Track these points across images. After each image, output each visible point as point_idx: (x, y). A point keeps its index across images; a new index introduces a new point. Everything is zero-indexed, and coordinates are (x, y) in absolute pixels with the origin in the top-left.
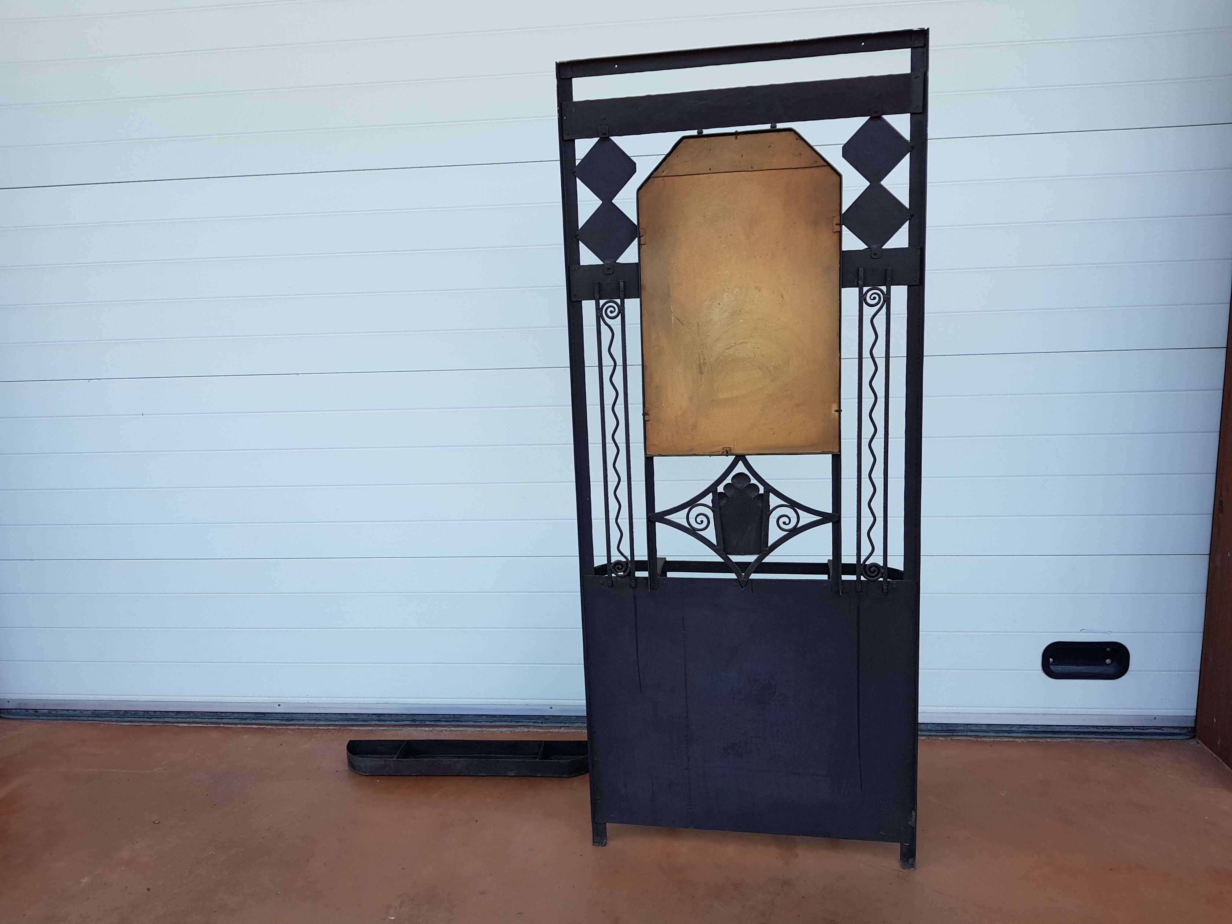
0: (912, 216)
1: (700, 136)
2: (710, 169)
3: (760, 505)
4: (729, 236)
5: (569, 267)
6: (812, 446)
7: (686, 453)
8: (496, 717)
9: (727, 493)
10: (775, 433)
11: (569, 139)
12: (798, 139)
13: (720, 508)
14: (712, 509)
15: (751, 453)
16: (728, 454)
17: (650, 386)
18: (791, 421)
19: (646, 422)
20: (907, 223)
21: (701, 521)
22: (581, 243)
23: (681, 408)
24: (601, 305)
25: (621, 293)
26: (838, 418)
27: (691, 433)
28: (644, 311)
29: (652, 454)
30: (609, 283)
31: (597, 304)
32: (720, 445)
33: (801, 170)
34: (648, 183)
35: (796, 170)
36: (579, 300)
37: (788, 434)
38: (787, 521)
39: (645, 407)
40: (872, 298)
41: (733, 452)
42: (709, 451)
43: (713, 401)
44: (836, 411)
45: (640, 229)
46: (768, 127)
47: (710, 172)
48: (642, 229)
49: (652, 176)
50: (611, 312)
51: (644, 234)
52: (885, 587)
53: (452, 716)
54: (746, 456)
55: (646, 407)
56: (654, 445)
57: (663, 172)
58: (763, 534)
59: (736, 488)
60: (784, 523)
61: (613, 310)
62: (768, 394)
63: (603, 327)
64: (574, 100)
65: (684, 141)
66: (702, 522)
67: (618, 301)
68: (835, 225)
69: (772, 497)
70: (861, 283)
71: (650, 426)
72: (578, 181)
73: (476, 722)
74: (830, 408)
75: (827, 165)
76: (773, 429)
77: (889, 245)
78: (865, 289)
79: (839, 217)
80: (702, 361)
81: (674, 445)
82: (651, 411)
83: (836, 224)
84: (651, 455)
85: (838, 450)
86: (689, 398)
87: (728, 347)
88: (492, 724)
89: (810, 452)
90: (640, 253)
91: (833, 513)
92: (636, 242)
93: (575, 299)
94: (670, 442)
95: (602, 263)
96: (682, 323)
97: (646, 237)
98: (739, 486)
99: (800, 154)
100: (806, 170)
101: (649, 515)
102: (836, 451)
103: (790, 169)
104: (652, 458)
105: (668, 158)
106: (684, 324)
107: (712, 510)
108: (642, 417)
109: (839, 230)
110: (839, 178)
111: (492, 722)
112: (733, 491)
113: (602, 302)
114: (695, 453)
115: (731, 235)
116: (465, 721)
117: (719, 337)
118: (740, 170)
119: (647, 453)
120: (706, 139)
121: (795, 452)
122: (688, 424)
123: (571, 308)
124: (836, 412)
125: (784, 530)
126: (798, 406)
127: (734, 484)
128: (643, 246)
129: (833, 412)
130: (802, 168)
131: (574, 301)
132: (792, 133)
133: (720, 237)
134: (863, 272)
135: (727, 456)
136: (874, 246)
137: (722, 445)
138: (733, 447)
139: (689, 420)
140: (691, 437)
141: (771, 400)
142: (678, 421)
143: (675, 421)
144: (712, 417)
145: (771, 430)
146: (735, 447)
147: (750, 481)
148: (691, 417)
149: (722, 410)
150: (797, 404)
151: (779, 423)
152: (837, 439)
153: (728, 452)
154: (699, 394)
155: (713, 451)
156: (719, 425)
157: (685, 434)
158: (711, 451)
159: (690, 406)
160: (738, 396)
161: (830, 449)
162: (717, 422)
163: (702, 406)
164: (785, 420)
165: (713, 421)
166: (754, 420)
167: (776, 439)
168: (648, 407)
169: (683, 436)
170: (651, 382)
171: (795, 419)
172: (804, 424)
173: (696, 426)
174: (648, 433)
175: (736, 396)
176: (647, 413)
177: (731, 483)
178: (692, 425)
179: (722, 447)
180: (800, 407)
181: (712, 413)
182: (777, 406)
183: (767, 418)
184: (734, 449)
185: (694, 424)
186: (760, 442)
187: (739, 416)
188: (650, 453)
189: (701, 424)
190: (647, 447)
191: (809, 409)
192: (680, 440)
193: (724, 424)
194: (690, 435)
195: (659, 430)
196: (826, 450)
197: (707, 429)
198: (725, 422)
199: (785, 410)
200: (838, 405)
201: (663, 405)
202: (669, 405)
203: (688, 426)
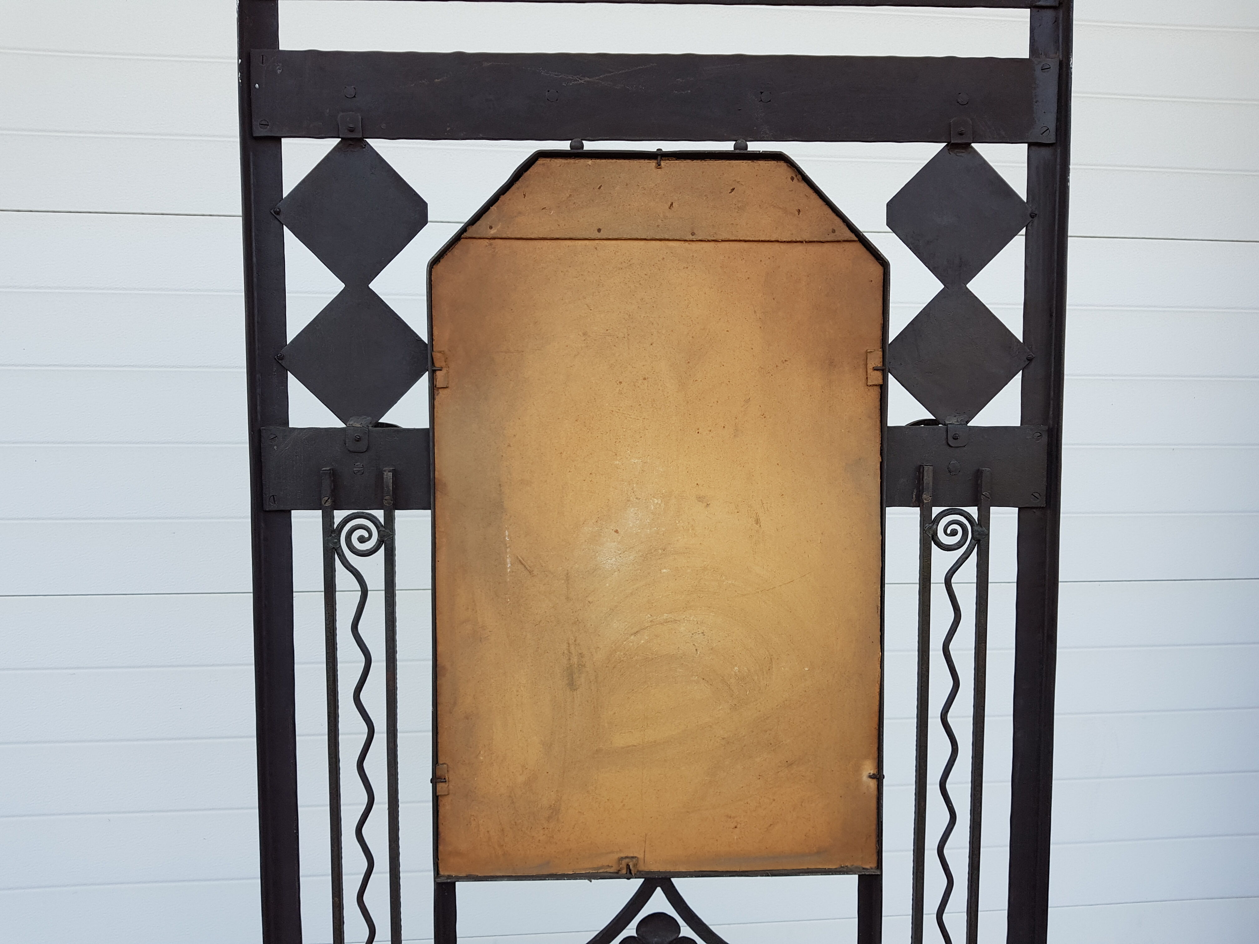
0: (1030, 360)
1: (577, 154)
2: (599, 230)
4: (640, 382)
5: (260, 431)
6: (818, 853)
7: (535, 872)
10: (738, 826)
11: (266, 135)
12: (795, 179)
15: (684, 872)
16: (630, 873)
17: (451, 713)
18: (774, 800)
19: (440, 798)
20: (1019, 376)
22: (292, 380)
23: (523, 766)
24: (337, 521)
25: (387, 497)
26: (875, 793)
27: (545, 826)
28: (442, 541)
29: (454, 874)
30: (359, 471)
31: (328, 520)
32: (612, 852)
33: (800, 247)
34: (457, 250)
35: (789, 245)
36: (282, 507)
37: (767, 829)
39: (437, 762)
40: (949, 532)
41: (642, 867)
42: (586, 866)
43: (599, 751)
44: (871, 777)
45: (434, 354)
46: (728, 146)
47: (599, 235)
48: (439, 355)
49: (465, 235)
50: (362, 540)
51: (443, 364)
54: (671, 878)
55: (440, 762)
56: (459, 854)
57: (491, 228)
61: (366, 535)
62: (723, 739)
63: (342, 575)
64: (284, 45)
65: (541, 161)
67: (379, 514)
68: (871, 370)
70: (926, 498)
71: (448, 807)
72: (288, 235)
74: (857, 769)
75: (856, 239)
76: (734, 818)
77: (982, 419)
78: (936, 511)
79: (881, 353)
80: (575, 660)
81: (504, 855)
82: (451, 772)
83: (875, 369)
84: (448, 877)
85: (874, 865)
86: (543, 745)
87: (635, 630)
89: (813, 867)
90: (434, 408)
92: (424, 381)
93: (274, 507)
94: (496, 846)
95: (344, 426)
96: (530, 572)
97: (448, 372)
99: (799, 211)
100: (810, 247)
102: (870, 865)
103: (777, 244)
104: (453, 885)
105: (502, 198)
106: (535, 573)
108: (429, 787)
109: (881, 382)
110: (879, 269)
113: (339, 515)
114: (554, 872)
115: (645, 379)
117: (616, 607)
118: (667, 237)
119: (441, 874)
120: (590, 162)
121: (780, 868)
122: (539, 806)
123: (263, 525)
124: (870, 779)
126: (789, 765)
127: (643, 937)
128: (440, 391)
129: (865, 778)
130: (802, 242)
131: (270, 511)
132: (782, 164)
133: (621, 383)
134: (931, 475)
135: (628, 879)
136: (952, 420)
137: (617, 852)
138: (641, 856)
139: (543, 795)
140: (547, 835)
141: (731, 752)
142: (515, 796)
143: (510, 796)
144: (596, 788)
145: (729, 819)
146: (646, 856)
147: (678, 928)
148: (547, 788)
149: (618, 772)
150: (787, 762)
151: (747, 803)
152: (874, 839)
153: (630, 870)
154: (567, 736)
155: (595, 866)
156: (611, 807)
157: (532, 828)
158: (591, 867)
159: (545, 761)
160: (655, 742)
161: (858, 864)
162: (608, 800)
163: (572, 762)
164: (762, 797)
165: (597, 799)
166: (693, 795)
167: (739, 840)
168: (445, 764)
169: (526, 831)
170: (455, 704)
171: (782, 795)
172: (801, 805)
173: (559, 810)
174: (442, 824)
175: (651, 742)
176: (443, 778)
177: (636, 935)
178: (549, 807)
179: (617, 856)
180: (795, 767)
181: (596, 778)
182: (744, 766)
183: (720, 792)
184: (645, 861)
185: (553, 805)
186: (703, 848)
187: (658, 786)
188: (447, 874)
189: (570, 805)
190: (439, 858)
191: (812, 773)
192: (520, 842)
193: (622, 804)
194: (544, 829)
195: (470, 819)
196: (847, 865)
197: (584, 815)
198: (625, 799)
199: (760, 775)
200: (876, 764)
201: (482, 758)
202: (494, 760)
203: (539, 808)
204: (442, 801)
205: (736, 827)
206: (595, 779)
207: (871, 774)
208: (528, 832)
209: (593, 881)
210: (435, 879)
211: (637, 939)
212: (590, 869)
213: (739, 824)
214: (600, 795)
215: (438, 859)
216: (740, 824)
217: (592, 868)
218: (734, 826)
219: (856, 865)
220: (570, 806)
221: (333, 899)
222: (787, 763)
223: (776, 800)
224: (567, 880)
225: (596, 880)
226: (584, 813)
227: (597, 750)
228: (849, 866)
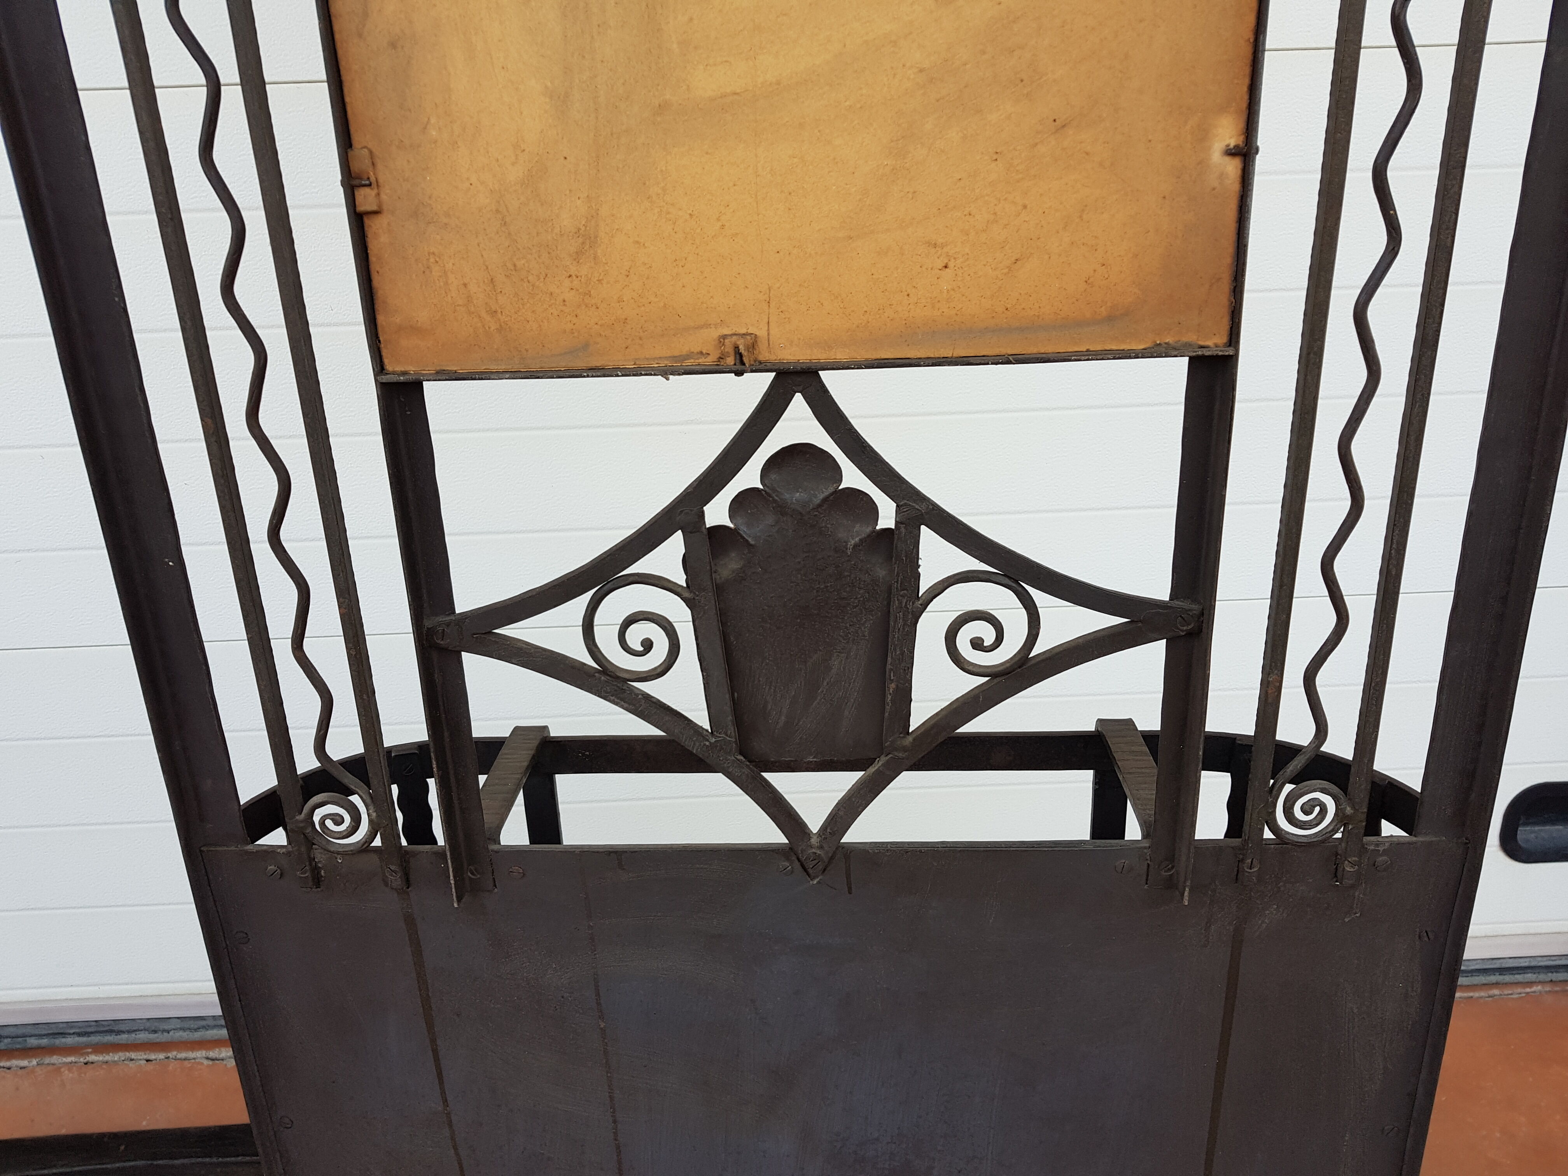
3: (881, 573)
6: (1110, 319)
7: (562, 364)
8: (205, 1020)
9: (744, 530)
10: (951, 264)
13: (720, 589)
14: (687, 594)
15: (842, 355)
16: (743, 363)
17: (360, 36)
18: (1025, 207)
19: (367, 221)
21: (642, 644)
23: (516, 146)
26: (1237, 186)
27: (573, 270)
29: (410, 369)
32: (707, 326)
37: (1009, 268)
38: (988, 634)
39: (350, 147)
41: (765, 355)
42: (659, 351)
43: (663, 107)
44: (1231, 153)
52: (1348, 869)
53: (94, 1024)
54: (820, 372)
55: (356, 146)
56: (415, 330)
58: (893, 686)
59: (782, 509)
60: (977, 644)
62: (921, 71)
66: (648, 645)
69: (928, 538)
71: (384, 239)
73: (155, 1032)
74: (1203, 136)
76: (942, 246)
81: (500, 330)
82: (380, 166)
84: (404, 373)
85: (1223, 338)
86: (551, 97)
88: (197, 1035)
89: (1099, 347)
91: (1177, 603)
94: (483, 314)
98: (796, 497)
101: (428, 623)
102: (1215, 339)
104: (417, 387)
107: (688, 602)
111: (196, 1030)
112: (770, 519)
114: (598, 364)
116: (129, 1032)
119: (389, 367)
121: (1032, 350)
122: (557, 230)
124: (1227, 159)
125: (975, 670)
126: (1060, 127)
127: (774, 490)
129: (1216, 155)
135: (739, 373)
137: (716, 325)
138: (761, 333)
139: (561, 207)
140: (578, 290)
141: (938, 101)
142: (508, 211)
143: (497, 211)
144: (664, 189)
145: (933, 251)
146: (771, 332)
147: (838, 475)
148: (568, 192)
149: (707, 153)
150: (1055, 120)
151: (970, 215)
152: (1226, 285)
153: (741, 355)
154: (596, 77)
155: (677, 353)
156: (698, 231)
157: (546, 275)
158: (668, 355)
159: (558, 134)
160: (778, 83)
161: (1191, 337)
162: (690, 215)
163: (612, 134)
164: (1000, 200)
165: (668, 213)
166: (860, 200)
167: (952, 292)
168: (365, 147)
169: (537, 283)
170: (366, 15)
171: (1041, 195)
172: (1081, 217)
173: (596, 237)
174: (378, 272)
175: (771, 84)
176: (366, 178)
177: (761, 487)
178: (576, 233)
179: (715, 333)
180: (1071, 132)
181: (664, 169)
182: (965, 132)
183: (915, 192)
184: (771, 344)
185: (583, 228)
186: (881, 311)
187: (789, 183)
188: (399, 369)
189: (617, 227)
190: (381, 339)
191: (1106, 145)
192: (528, 305)
193: (720, 224)
194: (570, 279)
195: (428, 260)
196: (1167, 341)
197: (646, 248)
198: (724, 214)
199: (998, 151)
200: (1242, 125)
201: (434, 133)
202: (459, 136)
203: (556, 234)
204: (370, 226)
205: (946, 267)
206: (662, 171)
207: (1232, 146)
208: (541, 284)
209: (671, 377)
210: (376, 376)
211: (764, 493)
212: (666, 358)
213: (953, 260)
214: (672, 204)
215: (380, 341)
216: (955, 258)
217: (670, 357)
218: (944, 265)
219: (1185, 339)
220: (617, 229)
221: (202, 420)
222: (1054, 123)
223: (1028, 207)
224: (623, 376)
225: (677, 377)
226: (646, 245)
227: (660, 105)
228: (1171, 342)
